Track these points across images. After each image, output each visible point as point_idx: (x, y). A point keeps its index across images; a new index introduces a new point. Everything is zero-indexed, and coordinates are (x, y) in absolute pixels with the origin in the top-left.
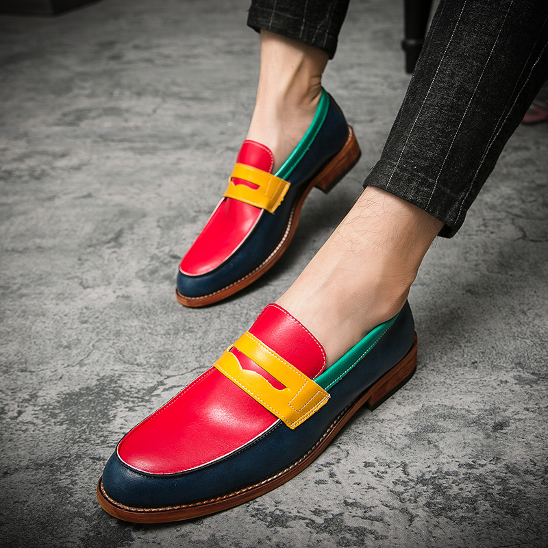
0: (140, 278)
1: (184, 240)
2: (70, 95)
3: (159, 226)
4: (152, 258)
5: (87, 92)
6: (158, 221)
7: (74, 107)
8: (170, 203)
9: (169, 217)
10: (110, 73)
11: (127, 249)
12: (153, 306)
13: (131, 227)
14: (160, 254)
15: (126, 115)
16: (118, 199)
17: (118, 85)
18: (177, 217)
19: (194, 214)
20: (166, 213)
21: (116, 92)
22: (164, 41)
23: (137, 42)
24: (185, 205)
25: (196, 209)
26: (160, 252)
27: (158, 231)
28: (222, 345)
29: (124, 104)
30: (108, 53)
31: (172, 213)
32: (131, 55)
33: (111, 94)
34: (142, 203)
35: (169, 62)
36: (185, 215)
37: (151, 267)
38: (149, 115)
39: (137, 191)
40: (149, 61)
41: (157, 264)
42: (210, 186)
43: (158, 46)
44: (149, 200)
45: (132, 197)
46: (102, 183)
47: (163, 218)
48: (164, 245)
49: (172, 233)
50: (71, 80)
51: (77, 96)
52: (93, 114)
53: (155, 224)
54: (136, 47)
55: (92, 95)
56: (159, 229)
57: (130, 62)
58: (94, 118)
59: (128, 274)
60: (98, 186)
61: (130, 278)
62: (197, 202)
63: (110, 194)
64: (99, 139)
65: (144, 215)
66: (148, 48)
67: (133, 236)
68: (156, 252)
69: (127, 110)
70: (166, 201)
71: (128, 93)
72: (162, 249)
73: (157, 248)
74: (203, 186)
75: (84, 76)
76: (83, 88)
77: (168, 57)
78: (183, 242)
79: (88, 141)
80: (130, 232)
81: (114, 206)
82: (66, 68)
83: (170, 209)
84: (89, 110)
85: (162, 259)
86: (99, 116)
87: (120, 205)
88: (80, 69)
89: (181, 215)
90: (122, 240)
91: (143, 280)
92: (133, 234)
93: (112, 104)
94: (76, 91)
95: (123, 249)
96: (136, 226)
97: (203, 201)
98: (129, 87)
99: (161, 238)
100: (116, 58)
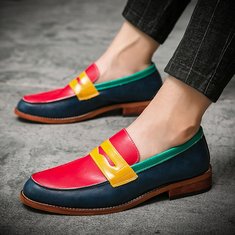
0: (9, 185)
1: (44, 164)
2: (8, 60)
3: (30, 154)
4: (21, 174)
5: (20, 59)
6: (31, 151)
7: (7, 69)
8: (42, 140)
9: (37, 149)
10: (41, 47)
11: (7, 166)
12: (11, 202)
13: (14, 153)
14: (26, 172)
15: (42, 78)
16: (13, 134)
17: (45, 56)
18: (43, 149)
19: (56, 149)
20: (37, 146)
21: (41, 61)
22: (93, 25)
23: (72, 24)
24: (51, 142)
25: (58, 146)
26: (27, 170)
27: (29, 157)
28: (46, 230)
29: (43, 71)
30: (46, 32)
31: (41, 147)
32: (63, 34)
33: (37, 62)
34: (26, 138)
35: (90, 42)
36: (48, 149)
37: (18, 179)
38: (58, 81)
39: (26, 130)
40: (75, 40)
41: (23, 178)
42: (74, 132)
43: (87, 29)
44: (30, 136)
45: (21, 134)
46: (7, 123)
47: (34, 149)
48: (30, 166)
49: (37, 159)
50: (12, 49)
51: (11, 62)
52: (19, 76)
53: (28, 152)
54: (69, 29)
55: (23, 62)
56: (30, 156)
57: (60, 40)
58: (18, 79)
59: (3, 182)
60: (4, 124)
61: (3, 184)
62: (60, 141)
63: (9, 131)
64: (17, 94)
65: (24, 146)
66: (78, 30)
67: (13, 159)
68: (25, 170)
69: (44, 75)
70: (40, 138)
71: (49, 62)
72: (28, 169)
73: (26, 168)
74: (69, 131)
75: (22, 47)
76: (18, 56)
77: (90, 38)
78: (43, 166)
79: (9, 95)
80: (12, 156)
81: (8, 138)
82: (11, 40)
83: (40, 143)
84: (17, 72)
85: (27, 175)
86: (23, 77)
87: (13, 138)
88: (21, 42)
89: (46, 149)
90: (6, 160)
91: (11, 187)
92: (13, 157)
93: (35, 69)
94: (13, 58)
95: (5, 166)
96: (17, 152)
97: (65, 141)
98: (52, 58)
99: (30, 161)
100: (51, 35)
